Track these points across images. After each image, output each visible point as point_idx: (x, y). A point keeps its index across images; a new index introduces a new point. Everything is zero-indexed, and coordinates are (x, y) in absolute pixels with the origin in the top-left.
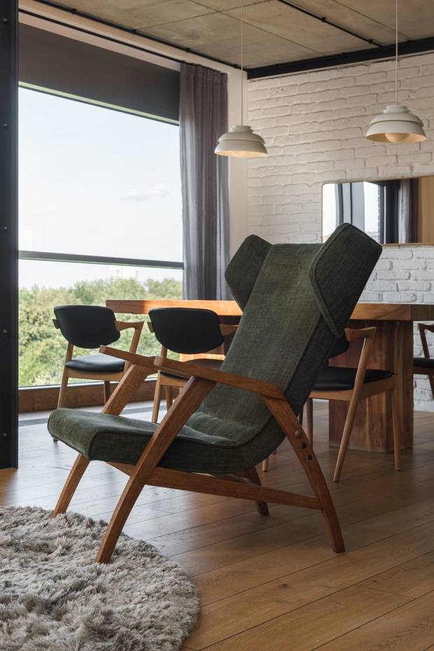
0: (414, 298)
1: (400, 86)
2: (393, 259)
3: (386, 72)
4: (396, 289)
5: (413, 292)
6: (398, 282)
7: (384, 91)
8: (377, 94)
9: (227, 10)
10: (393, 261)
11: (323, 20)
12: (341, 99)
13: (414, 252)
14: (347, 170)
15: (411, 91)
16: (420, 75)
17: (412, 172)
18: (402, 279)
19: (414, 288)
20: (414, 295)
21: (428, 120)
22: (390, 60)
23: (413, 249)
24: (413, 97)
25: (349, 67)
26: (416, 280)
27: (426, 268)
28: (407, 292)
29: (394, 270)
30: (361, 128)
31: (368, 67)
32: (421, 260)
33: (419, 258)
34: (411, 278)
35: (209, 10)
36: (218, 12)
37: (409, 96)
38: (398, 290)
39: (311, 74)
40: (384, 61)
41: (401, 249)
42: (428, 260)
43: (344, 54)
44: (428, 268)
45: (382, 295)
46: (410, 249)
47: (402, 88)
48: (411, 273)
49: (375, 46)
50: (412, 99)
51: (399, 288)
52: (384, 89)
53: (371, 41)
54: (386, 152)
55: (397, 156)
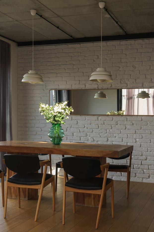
0: (86, 135)
1: (81, 54)
2: (78, 120)
3: (75, 48)
4: (79, 132)
5: (86, 133)
6: (80, 129)
7: (74, 56)
8: (71, 56)
9: (21, 21)
10: (78, 121)
11: (58, 28)
12: (57, 57)
13: (86, 118)
14: (59, 85)
15: (85, 56)
16: (88, 50)
17: (85, 87)
18: (81, 128)
19: (86, 131)
20: (86, 134)
21: (92, 68)
22: (77, 44)
23: (86, 116)
24: (86, 59)
25: (60, 45)
26: (87, 128)
27: (91, 124)
28: (83, 133)
29: (78, 124)
30: (65, 69)
31: (68, 46)
32: (89, 121)
33: (88, 120)
34: (85, 127)
35: (14, 20)
36: (17, 21)
37: (84, 58)
38: (80, 132)
39: (44, 46)
40: (74, 44)
41: (81, 116)
42: (92, 121)
43: (59, 40)
44: (92, 124)
45: (74, 134)
46: (85, 116)
47: (81, 55)
48: (85, 126)
49: (72, 38)
50: (85, 59)
51: (81, 131)
52: (74, 55)
53: (71, 36)
54: (75, 79)
55: (79, 81)
